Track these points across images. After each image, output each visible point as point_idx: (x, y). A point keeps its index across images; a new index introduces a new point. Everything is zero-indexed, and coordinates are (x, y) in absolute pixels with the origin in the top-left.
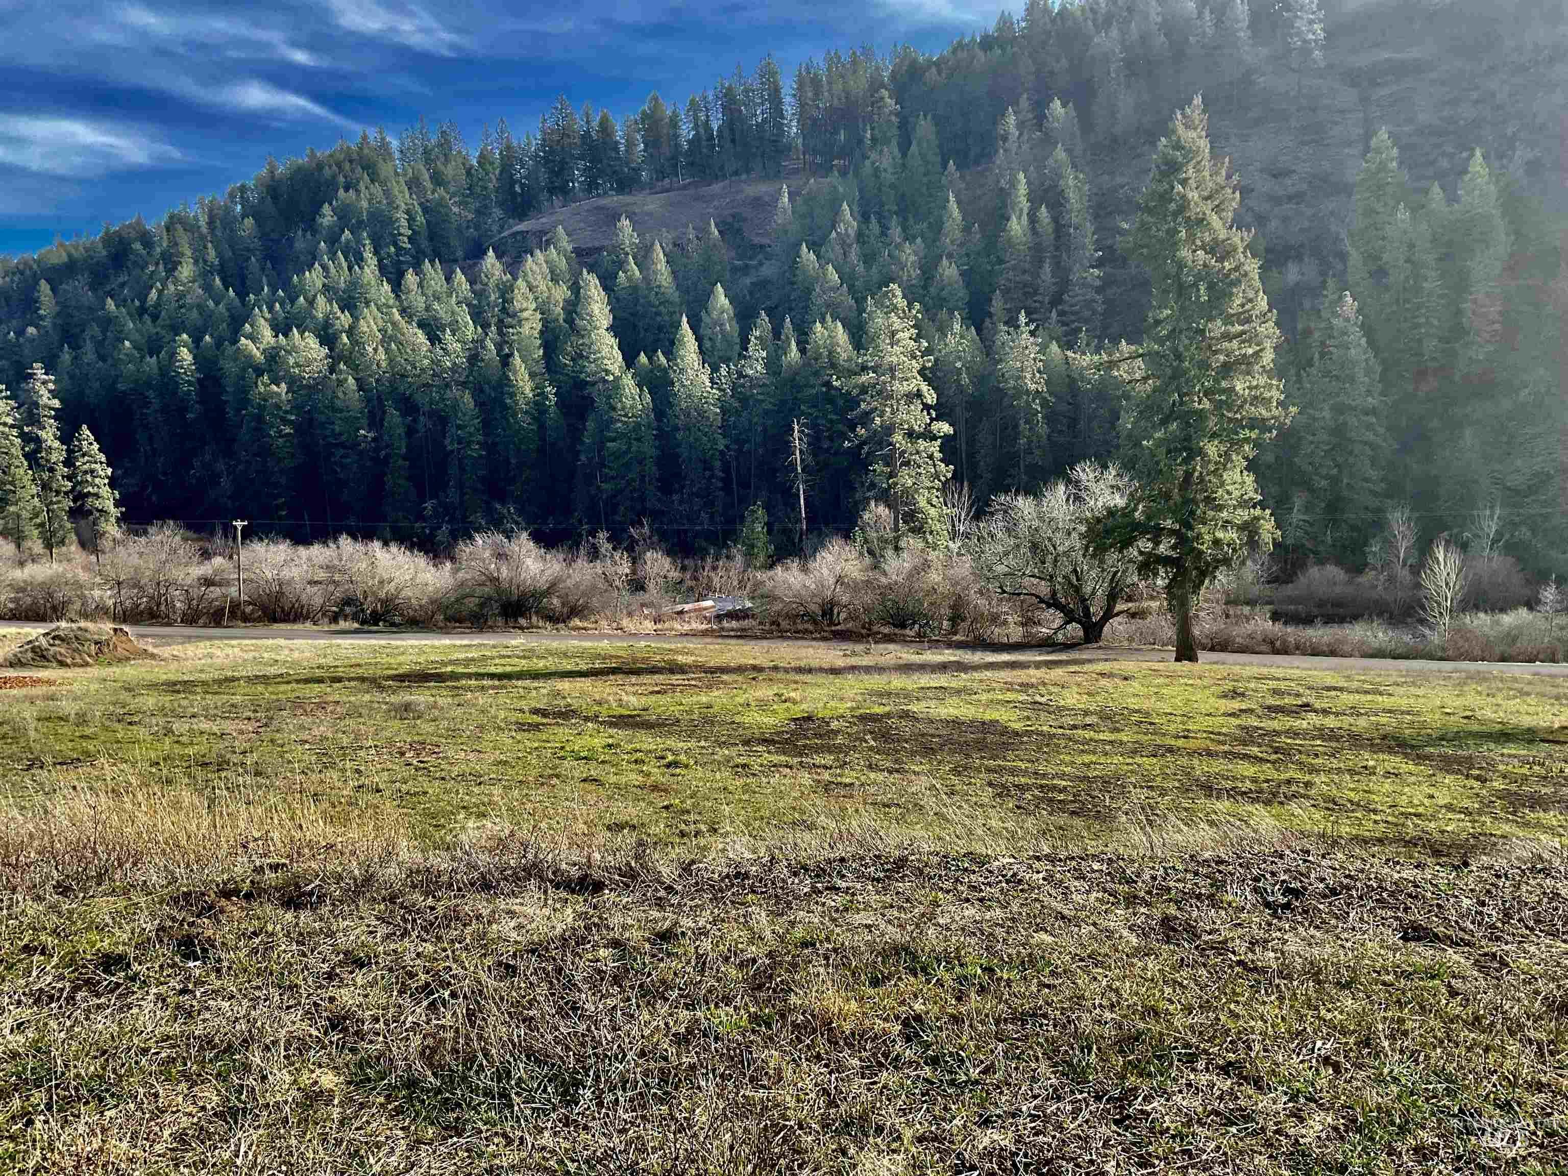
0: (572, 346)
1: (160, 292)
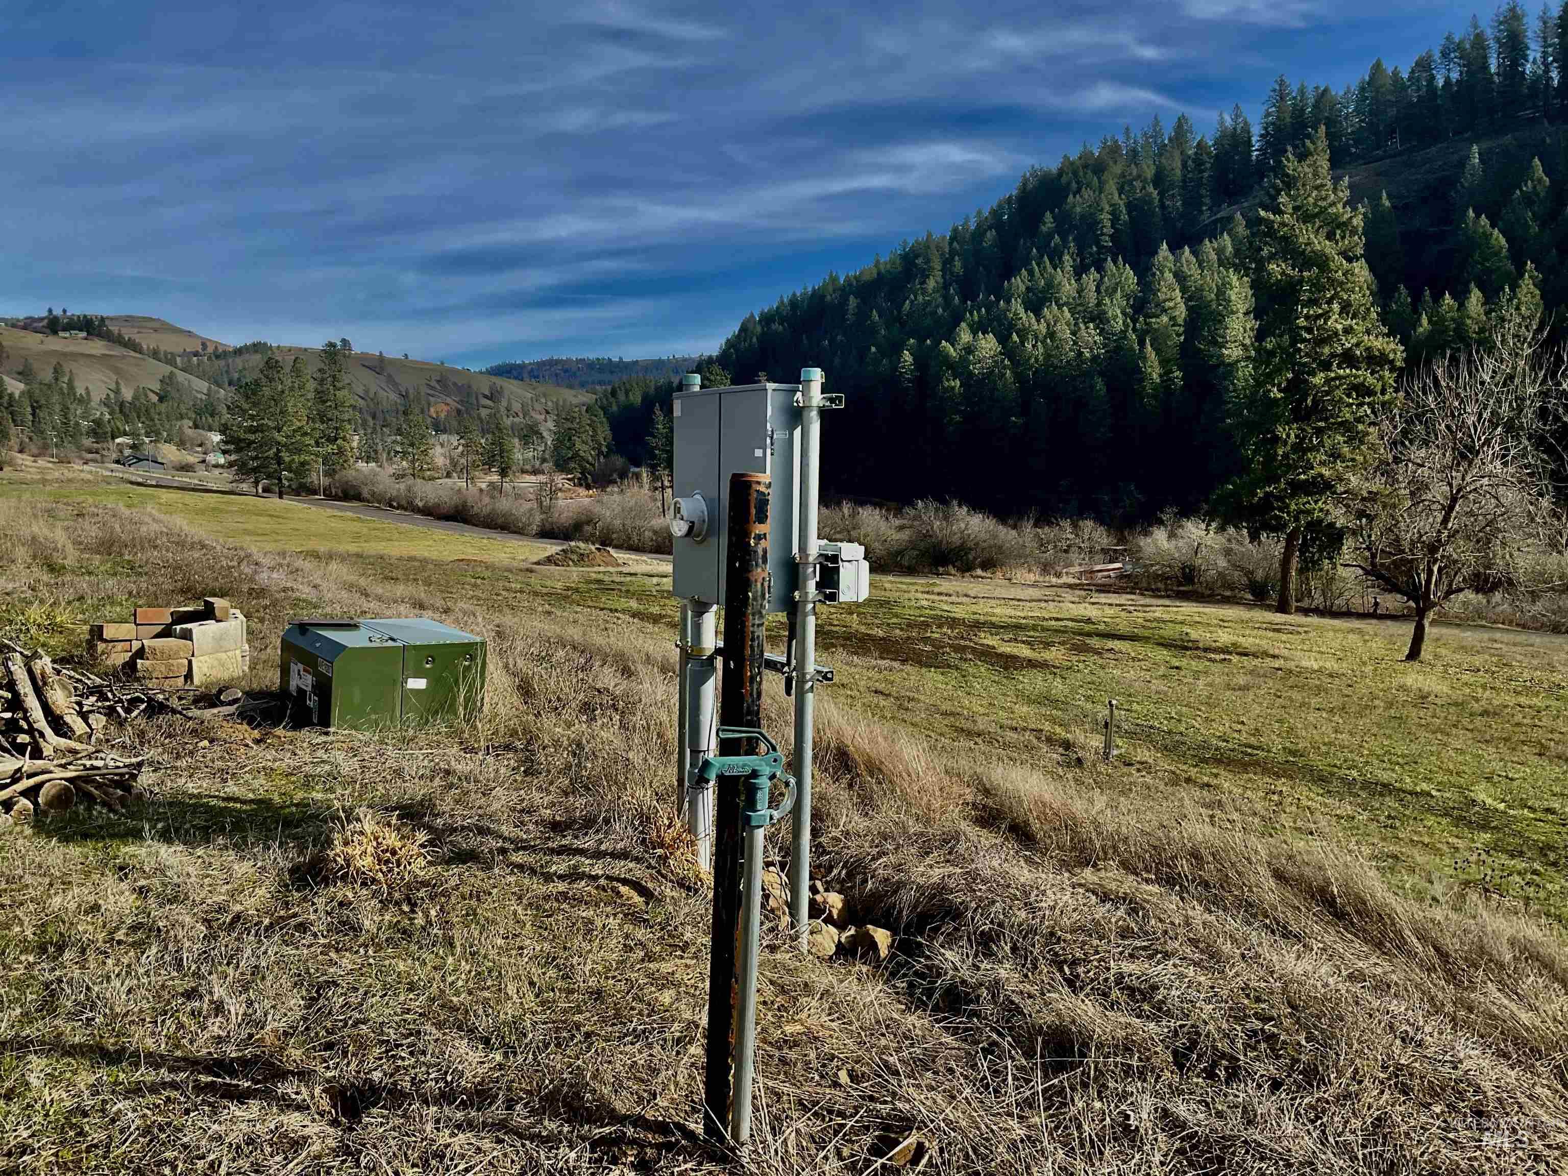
0: (1209, 331)
1: (912, 302)
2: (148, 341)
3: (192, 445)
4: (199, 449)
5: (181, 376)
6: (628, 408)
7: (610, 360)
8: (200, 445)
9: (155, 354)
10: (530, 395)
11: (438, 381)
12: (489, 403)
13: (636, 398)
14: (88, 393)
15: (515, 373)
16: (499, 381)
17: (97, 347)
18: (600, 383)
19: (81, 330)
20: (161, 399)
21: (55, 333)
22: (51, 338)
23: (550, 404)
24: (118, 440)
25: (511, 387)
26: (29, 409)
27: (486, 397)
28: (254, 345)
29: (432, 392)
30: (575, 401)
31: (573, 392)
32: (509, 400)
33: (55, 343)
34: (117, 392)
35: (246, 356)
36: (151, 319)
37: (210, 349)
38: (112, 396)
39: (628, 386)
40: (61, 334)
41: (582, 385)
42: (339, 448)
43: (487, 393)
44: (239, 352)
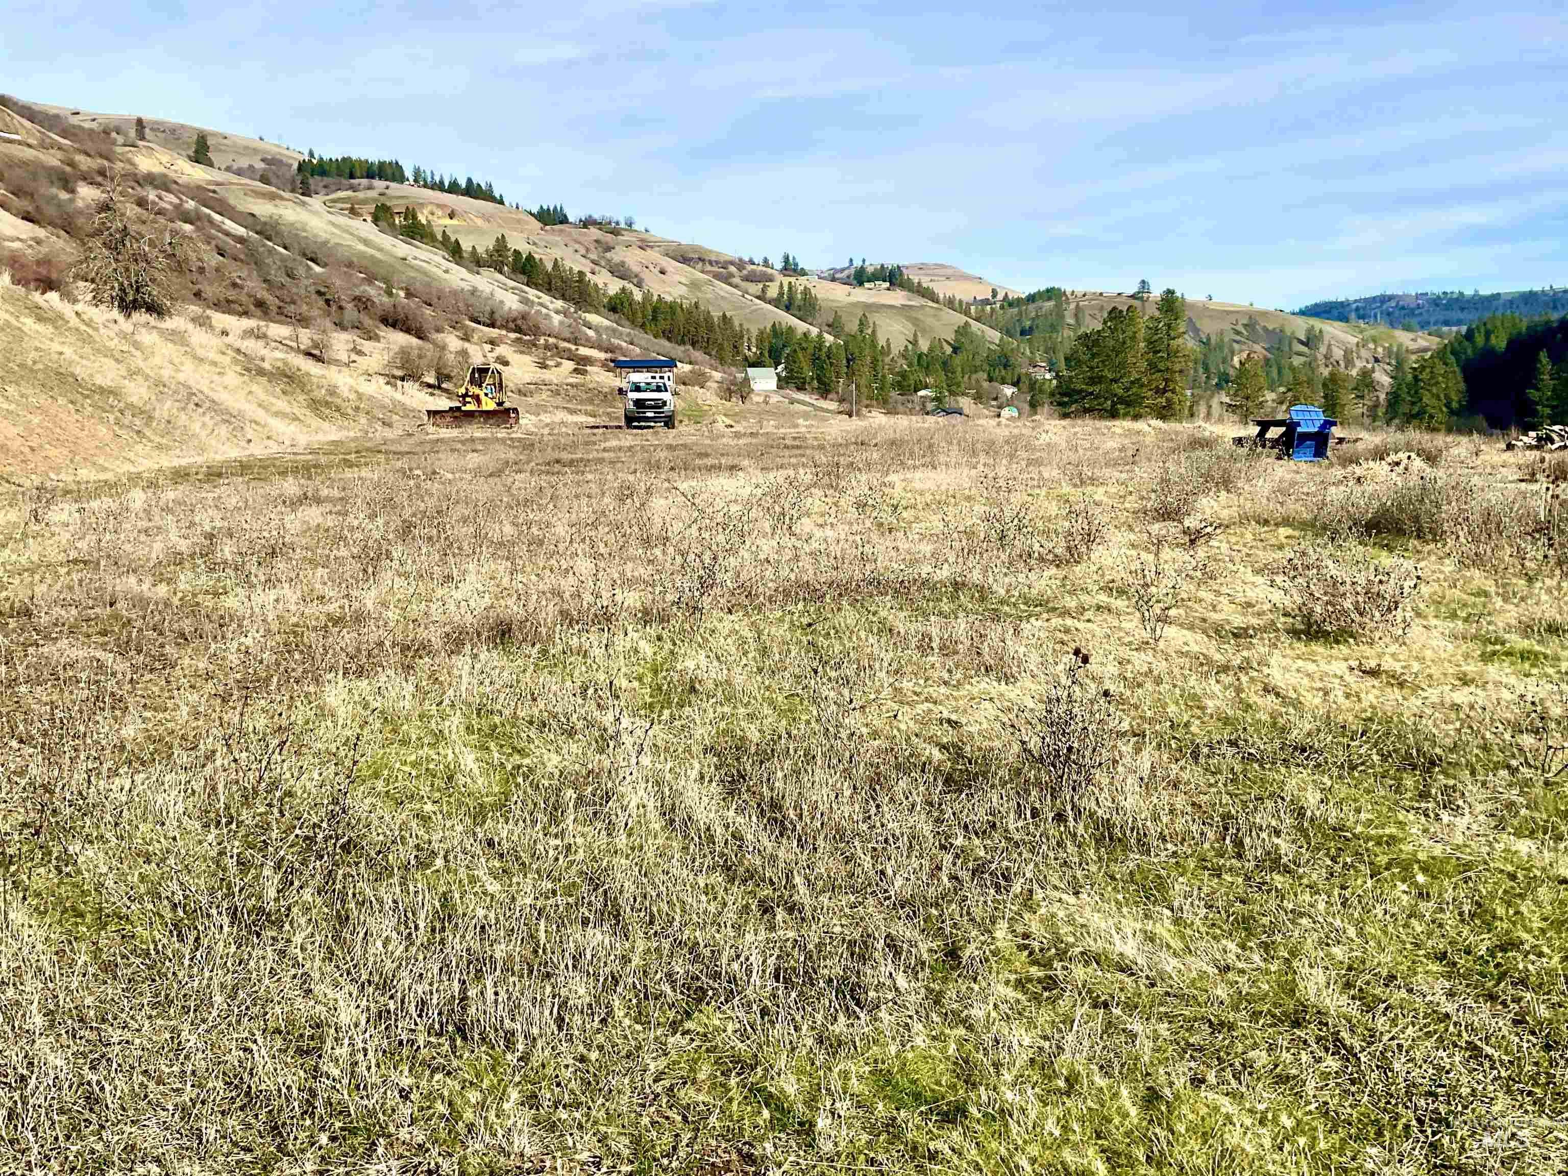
2: (943, 289)
3: (988, 398)
4: (994, 403)
5: (975, 326)
6: (1488, 353)
7: (1461, 294)
8: (996, 399)
9: (950, 303)
10: (1356, 340)
11: (1245, 326)
12: (1304, 349)
13: (1500, 342)
14: (889, 345)
15: (1335, 313)
16: (1317, 324)
17: (898, 297)
18: (1447, 323)
19: (884, 281)
20: (956, 350)
21: (861, 284)
22: (858, 290)
23: (1380, 350)
24: (922, 393)
25: (1332, 330)
26: (844, 362)
27: (1302, 342)
28: (1048, 291)
29: (1238, 338)
30: (1413, 346)
31: (1411, 335)
32: (1330, 345)
33: (862, 295)
34: (915, 343)
35: (1039, 303)
36: (943, 266)
37: (1000, 297)
38: (910, 347)
39: (1489, 326)
40: (867, 285)
41: (1423, 325)
42: (1168, 400)
43: (1303, 338)
44: (1032, 298)
